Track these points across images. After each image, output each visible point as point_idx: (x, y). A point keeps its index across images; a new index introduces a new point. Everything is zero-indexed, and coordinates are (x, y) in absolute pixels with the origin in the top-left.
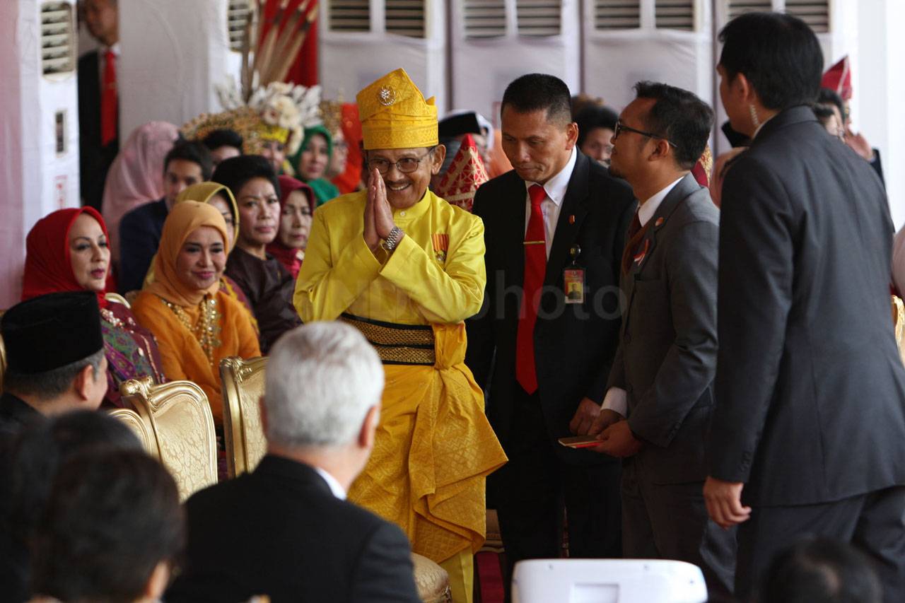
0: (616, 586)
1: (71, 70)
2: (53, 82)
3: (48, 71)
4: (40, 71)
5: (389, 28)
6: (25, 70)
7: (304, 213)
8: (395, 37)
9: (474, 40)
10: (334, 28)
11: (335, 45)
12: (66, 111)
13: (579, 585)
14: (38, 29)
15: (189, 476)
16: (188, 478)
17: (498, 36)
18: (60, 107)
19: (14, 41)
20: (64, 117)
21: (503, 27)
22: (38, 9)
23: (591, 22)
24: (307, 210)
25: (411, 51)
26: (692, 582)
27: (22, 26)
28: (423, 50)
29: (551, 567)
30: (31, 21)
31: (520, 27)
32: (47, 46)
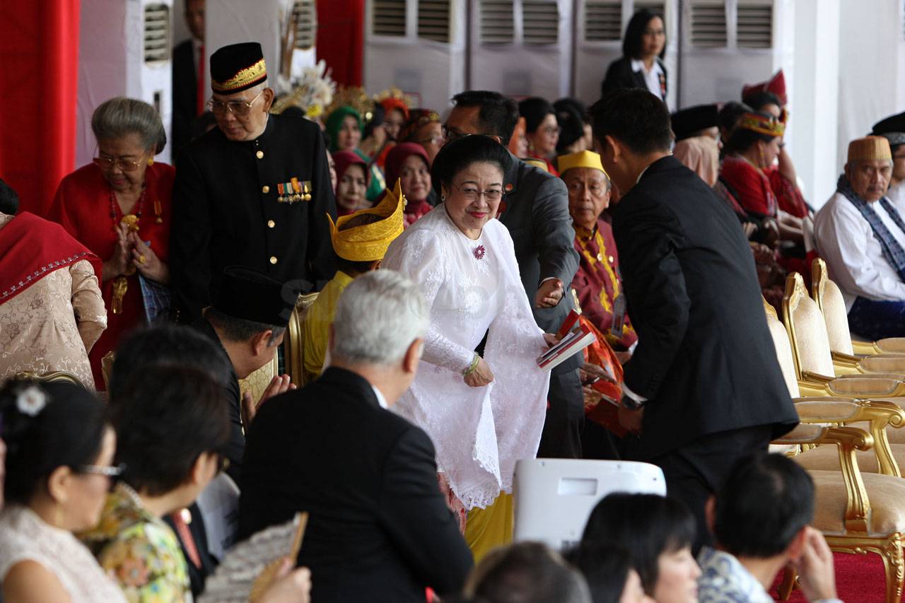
0: (595, 481)
1: (167, 59)
2: (153, 68)
3: (149, 59)
4: (142, 59)
5: (421, 34)
6: (130, 58)
7: (359, 182)
8: (426, 41)
9: (488, 46)
10: (377, 32)
11: (378, 46)
12: (162, 91)
13: (564, 479)
14: (142, 25)
15: (256, 384)
16: (255, 386)
17: (507, 43)
18: (158, 88)
19: (122, 35)
20: (160, 97)
21: (511, 36)
22: (142, 9)
23: (581, 34)
24: (363, 181)
25: (439, 53)
26: (655, 479)
27: (129, 23)
28: (447, 52)
29: (543, 464)
30: (137, 18)
31: (525, 36)
32: (149, 39)
